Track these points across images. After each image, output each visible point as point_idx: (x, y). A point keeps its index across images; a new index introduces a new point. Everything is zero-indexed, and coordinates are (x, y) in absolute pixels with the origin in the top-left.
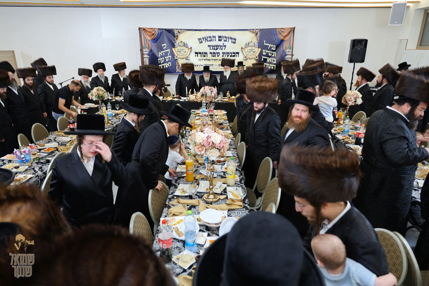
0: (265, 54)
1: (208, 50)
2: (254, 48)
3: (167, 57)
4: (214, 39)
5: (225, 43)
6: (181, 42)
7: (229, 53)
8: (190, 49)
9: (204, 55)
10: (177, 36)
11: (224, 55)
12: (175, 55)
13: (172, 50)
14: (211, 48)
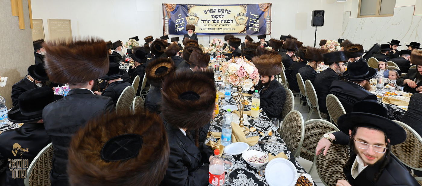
0: (252, 21)
1: (211, 19)
2: (243, 17)
3: (182, 23)
4: (215, 11)
5: (223, 14)
6: (192, 13)
7: (225, 20)
8: (198, 18)
9: (208, 22)
10: (189, 9)
11: (222, 22)
12: (187, 22)
13: (185, 19)
14: (213, 17)
